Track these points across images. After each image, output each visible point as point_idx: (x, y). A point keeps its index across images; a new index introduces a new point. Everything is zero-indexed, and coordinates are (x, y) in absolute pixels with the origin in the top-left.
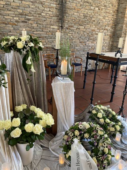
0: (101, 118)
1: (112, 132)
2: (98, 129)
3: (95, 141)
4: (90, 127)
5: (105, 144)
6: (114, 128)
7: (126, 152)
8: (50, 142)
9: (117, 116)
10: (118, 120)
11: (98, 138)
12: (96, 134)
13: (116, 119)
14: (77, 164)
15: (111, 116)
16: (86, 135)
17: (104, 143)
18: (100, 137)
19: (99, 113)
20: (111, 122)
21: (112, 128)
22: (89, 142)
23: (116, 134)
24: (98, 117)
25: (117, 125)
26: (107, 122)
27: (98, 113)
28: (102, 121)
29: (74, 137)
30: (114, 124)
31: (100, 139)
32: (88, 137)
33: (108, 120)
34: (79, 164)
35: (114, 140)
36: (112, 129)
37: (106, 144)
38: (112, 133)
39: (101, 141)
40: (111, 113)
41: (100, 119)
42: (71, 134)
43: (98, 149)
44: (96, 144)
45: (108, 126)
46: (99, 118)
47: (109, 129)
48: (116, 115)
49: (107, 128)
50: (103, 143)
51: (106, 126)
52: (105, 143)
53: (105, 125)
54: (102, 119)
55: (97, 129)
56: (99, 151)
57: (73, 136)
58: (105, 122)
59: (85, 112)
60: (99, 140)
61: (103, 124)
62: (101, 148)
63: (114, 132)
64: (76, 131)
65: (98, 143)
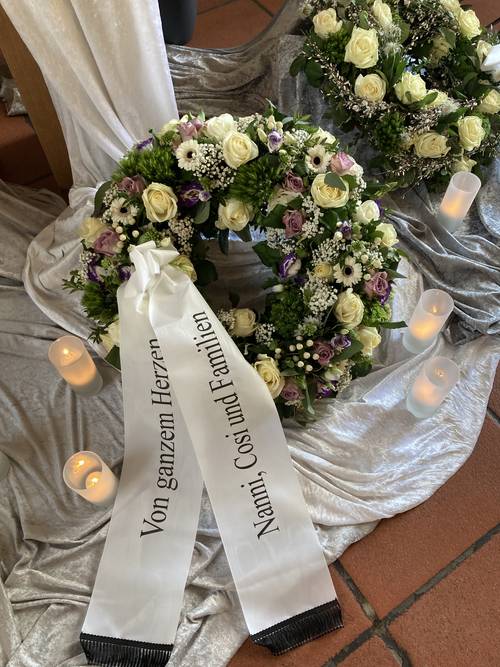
0: (365, 72)
1: (428, 160)
2: (317, 161)
3: (288, 249)
4: (256, 152)
5: (348, 271)
6: (442, 139)
7: (483, 285)
8: (34, 243)
9: (483, 48)
10: (487, 75)
11: (309, 229)
12: (297, 204)
13: (476, 69)
14: (156, 398)
15: (443, 45)
16: (233, 214)
17: (342, 263)
18: (320, 225)
19: (356, 31)
20: (435, 95)
21: (433, 135)
22: (255, 248)
23: (448, 178)
24: (351, 65)
25: (468, 113)
26: (406, 101)
27: (348, 35)
28: (370, 88)
29: (135, 233)
30: (453, 106)
31: (322, 238)
32: (243, 221)
33: (413, 85)
34: (165, 398)
35: (433, 209)
36: (432, 145)
37: (357, 269)
38: (428, 170)
39: (326, 250)
40: (449, 25)
41: (360, 80)
42: (123, 210)
43: (301, 304)
44: (293, 269)
45: (407, 123)
46: (351, 72)
47: (413, 146)
48: (483, 36)
49: (399, 140)
50: (337, 267)
51: (394, 127)
52: (350, 261)
53: (390, 119)
54: (373, 78)
55: (310, 166)
56: (303, 312)
57: (132, 222)
58: (390, 96)
59: (274, 31)
60: (311, 245)
61: (378, 112)
62: (320, 300)
63: (439, 160)
64: (156, 186)
65: (307, 264)
